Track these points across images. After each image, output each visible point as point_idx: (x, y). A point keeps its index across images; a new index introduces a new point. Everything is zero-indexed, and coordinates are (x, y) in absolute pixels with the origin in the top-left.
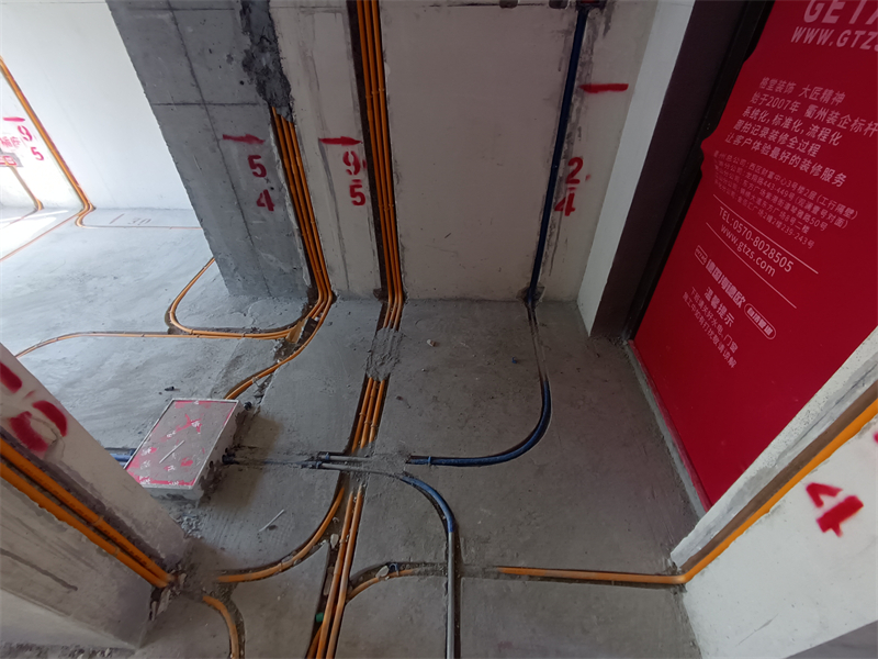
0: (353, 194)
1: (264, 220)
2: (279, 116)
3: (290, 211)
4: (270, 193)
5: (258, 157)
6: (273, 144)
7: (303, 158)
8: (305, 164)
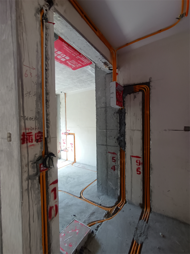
0: (137, 171)
1: (112, 173)
2: (122, 149)
3: (119, 172)
4: (115, 166)
5: (115, 157)
6: (119, 155)
7: (126, 159)
8: (126, 161)
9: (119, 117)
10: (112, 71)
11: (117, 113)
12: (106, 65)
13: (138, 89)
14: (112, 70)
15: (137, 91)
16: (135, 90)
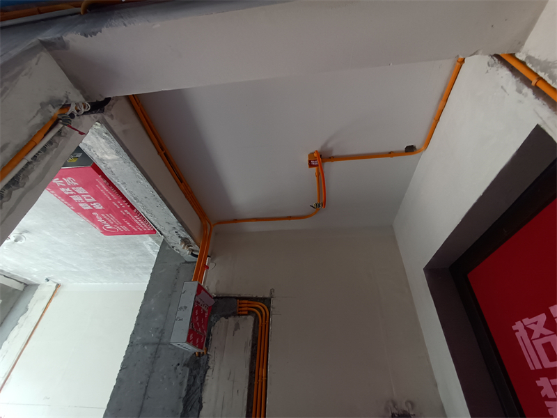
9: (188, 380)
10: (197, 259)
11: (185, 365)
12: (185, 245)
13: (246, 309)
14: (196, 256)
15: (244, 313)
16: (240, 309)
